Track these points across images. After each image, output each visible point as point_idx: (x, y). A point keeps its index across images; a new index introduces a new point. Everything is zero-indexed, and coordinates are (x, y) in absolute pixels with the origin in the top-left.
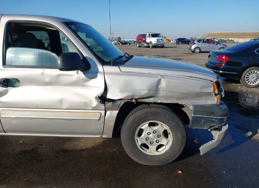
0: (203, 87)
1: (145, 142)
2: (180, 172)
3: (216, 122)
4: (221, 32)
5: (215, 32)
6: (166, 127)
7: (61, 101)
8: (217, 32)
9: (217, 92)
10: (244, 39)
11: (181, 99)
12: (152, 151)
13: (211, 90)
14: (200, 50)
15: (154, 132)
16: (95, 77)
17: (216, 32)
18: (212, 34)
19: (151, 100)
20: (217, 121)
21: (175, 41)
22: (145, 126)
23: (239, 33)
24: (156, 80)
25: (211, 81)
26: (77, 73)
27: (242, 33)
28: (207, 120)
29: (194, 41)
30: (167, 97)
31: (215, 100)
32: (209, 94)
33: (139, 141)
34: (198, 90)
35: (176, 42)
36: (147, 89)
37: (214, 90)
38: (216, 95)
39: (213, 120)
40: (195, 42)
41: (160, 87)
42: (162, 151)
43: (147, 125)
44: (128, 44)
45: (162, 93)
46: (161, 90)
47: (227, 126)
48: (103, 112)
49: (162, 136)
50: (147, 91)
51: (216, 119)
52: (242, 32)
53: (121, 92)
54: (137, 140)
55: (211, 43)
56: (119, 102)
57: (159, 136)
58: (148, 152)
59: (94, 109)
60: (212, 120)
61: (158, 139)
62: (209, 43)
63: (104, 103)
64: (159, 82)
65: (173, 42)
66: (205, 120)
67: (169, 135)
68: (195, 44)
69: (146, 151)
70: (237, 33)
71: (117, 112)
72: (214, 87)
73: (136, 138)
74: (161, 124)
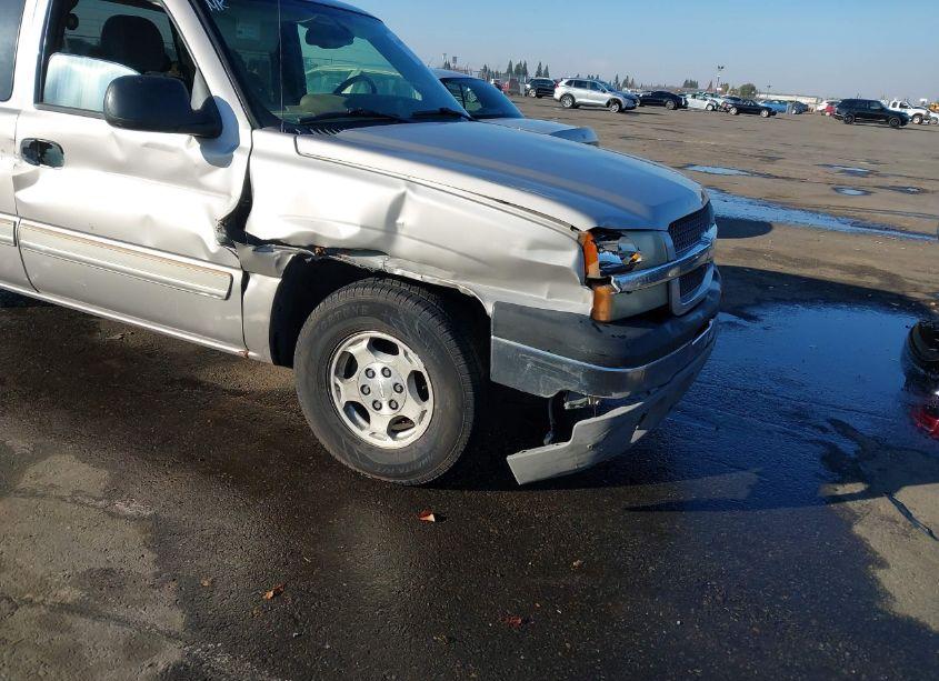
0: (536, 245)
1: (357, 397)
2: (431, 518)
3: (575, 378)
6: (417, 363)
7: (145, 222)
12: (374, 432)
13: (569, 258)
15: (385, 372)
19: (377, 262)
20: (579, 375)
22: (359, 347)
25: (573, 228)
26: (188, 144)
28: (547, 366)
30: (425, 262)
31: (586, 300)
32: (557, 274)
33: (341, 394)
34: (518, 251)
36: (357, 221)
37: (586, 261)
38: (593, 282)
39: (565, 368)
41: (399, 221)
42: (407, 438)
43: (365, 343)
45: (405, 245)
46: (405, 231)
48: (238, 276)
49: (406, 390)
50: (357, 229)
51: (576, 369)
54: (336, 385)
56: (277, 251)
57: (399, 389)
58: (366, 432)
60: (559, 366)
61: (396, 396)
64: (396, 208)
66: (536, 363)
69: (362, 428)
71: (278, 281)
72: (583, 250)
73: (334, 379)
74: (402, 346)
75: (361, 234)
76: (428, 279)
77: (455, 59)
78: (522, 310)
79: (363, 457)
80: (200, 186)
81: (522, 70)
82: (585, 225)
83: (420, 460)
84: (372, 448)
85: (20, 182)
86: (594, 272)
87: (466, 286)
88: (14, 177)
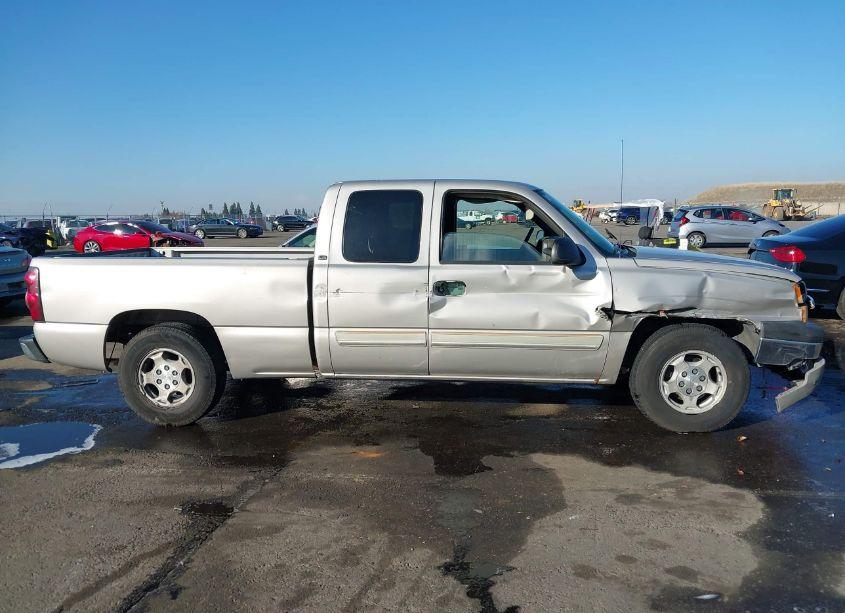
0: (776, 292)
2: (744, 438)
3: (803, 352)
4: (757, 184)
5: (736, 185)
6: (716, 362)
7: (535, 317)
8: (745, 185)
9: (801, 300)
10: (836, 204)
11: (741, 311)
12: (689, 406)
13: (791, 296)
14: (705, 238)
15: (694, 371)
16: (592, 276)
17: (740, 185)
18: (728, 189)
19: (690, 314)
20: (805, 350)
21: (615, 214)
22: (678, 361)
23: (819, 186)
24: (698, 280)
26: (564, 271)
27: (827, 186)
28: (788, 349)
29: (686, 212)
30: (717, 309)
31: (798, 314)
32: (788, 303)
33: (666, 390)
34: (768, 296)
35: (619, 217)
36: (684, 294)
37: (797, 296)
38: (800, 305)
39: (799, 348)
40: (687, 216)
41: (704, 291)
42: (708, 405)
43: (682, 359)
44: (468, 226)
45: (708, 301)
46: (707, 295)
47: (823, 362)
48: (606, 335)
50: (684, 298)
51: (804, 346)
52: (828, 182)
53: (640, 299)
54: (663, 386)
55: (737, 219)
56: (634, 317)
57: (702, 379)
58: (681, 409)
59: (593, 329)
60: (795, 348)
61: (701, 384)
62: (731, 219)
63: (610, 318)
64: (704, 283)
65: (606, 217)
66: (783, 348)
67: (719, 376)
68: (687, 221)
69: (679, 407)
70: (810, 187)
71: (629, 334)
72: (795, 291)
75: (686, 301)
77: (211, 206)
81: (236, 211)
85: (432, 308)
88: (428, 305)
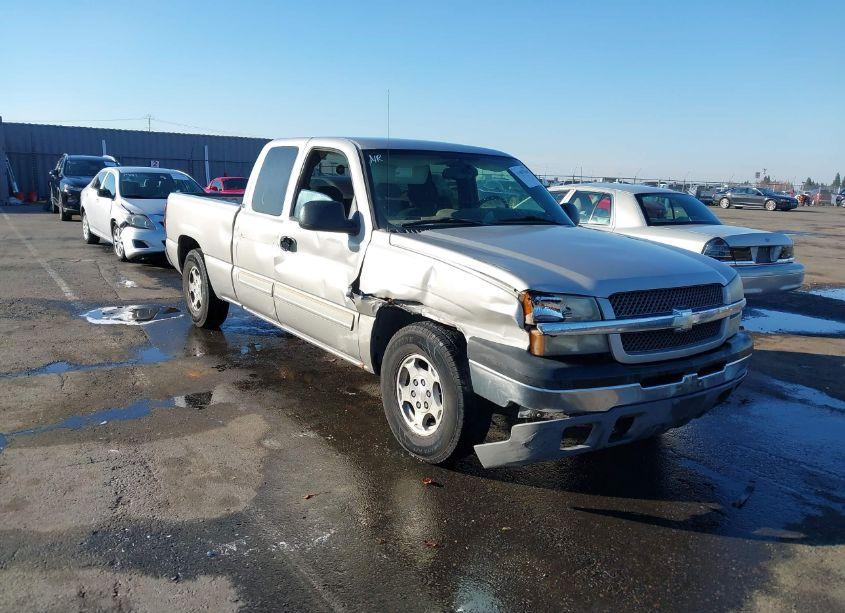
1: (410, 399)
13: (512, 309)
19: (416, 309)
25: (515, 289)
31: (525, 339)
32: (505, 319)
34: (484, 303)
37: (524, 312)
41: (429, 283)
45: (431, 297)
46: (431, 290)
49: (432, 395)
54: (400, 390)
57: (429, 394)
59: (349, 307)
61: (427, 399)
64: (429, 273)
69: (411, 420)
71: (372, 320)
72: (522, 305)
73: (399, 386)
74: (430, 366)
75: (410, 291)
76: (441, 321)
78: (486, 343)
79: (408, 440)
80: (346, 262)
82: (522, 286)
83: (435, 445)
84: (413, 435)
85: (277, 261)
86: (529, 320)
87: (461, 326)
88: (275, 258)
